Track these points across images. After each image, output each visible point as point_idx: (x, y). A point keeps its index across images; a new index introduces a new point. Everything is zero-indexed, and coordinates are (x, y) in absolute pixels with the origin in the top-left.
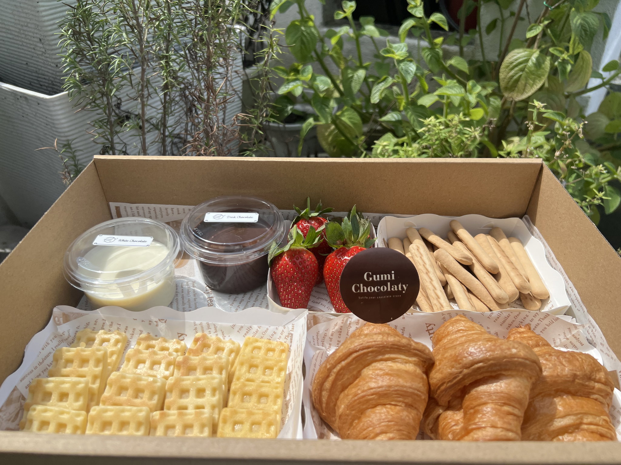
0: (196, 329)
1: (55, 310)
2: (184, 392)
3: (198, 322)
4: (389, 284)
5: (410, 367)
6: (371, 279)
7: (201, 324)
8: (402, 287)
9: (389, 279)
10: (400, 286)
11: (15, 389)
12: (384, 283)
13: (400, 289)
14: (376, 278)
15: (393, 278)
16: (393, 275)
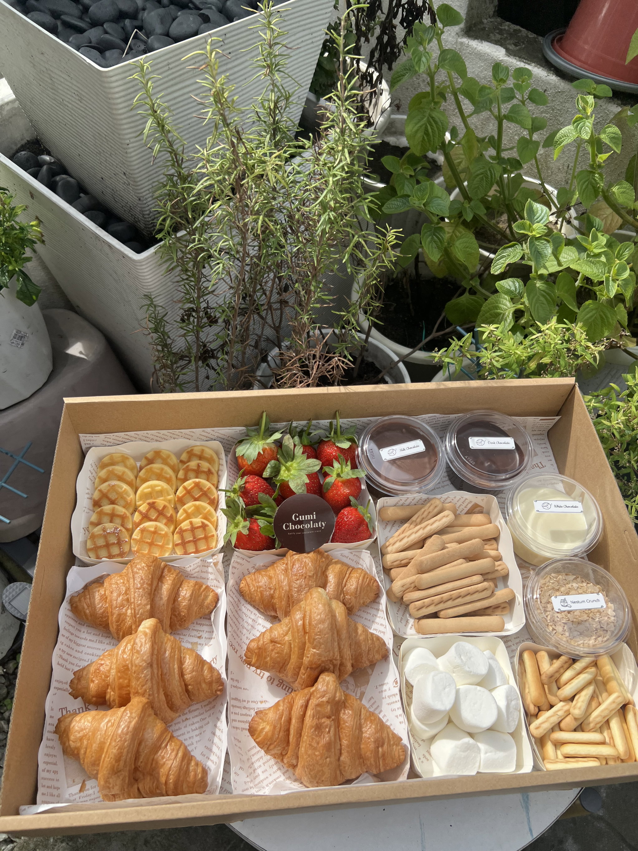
4: (312, 522)
6: (298, 519)
9: (311, 518)
10: (320, 523)
14: (302, 518)
15: (315, 518)
16: (315, 515)
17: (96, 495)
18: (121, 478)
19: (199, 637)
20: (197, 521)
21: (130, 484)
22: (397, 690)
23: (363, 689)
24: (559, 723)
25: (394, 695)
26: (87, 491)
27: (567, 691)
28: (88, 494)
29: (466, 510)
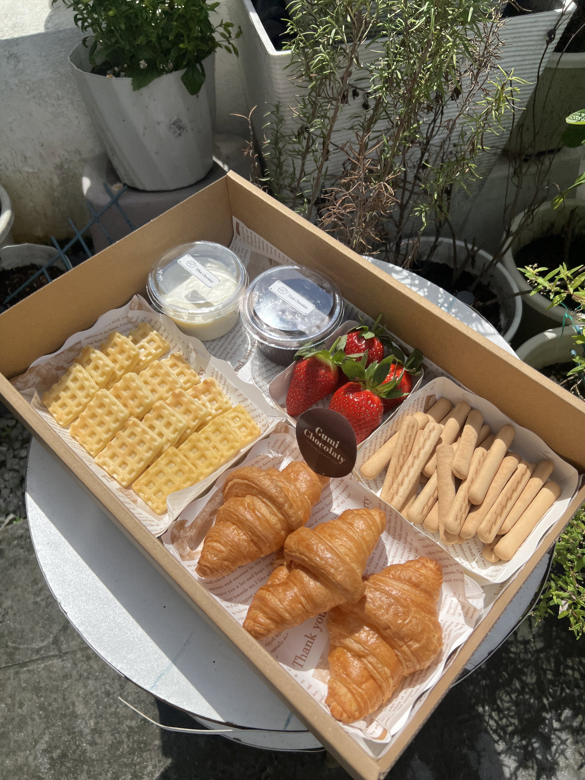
0: (213, 373)
1: (135, 296)
2: (160, 417)
3: (216, 369)
4: (332, 448)
5: (273, 520)
6: (320, 435)
7: (217, 372)
8: (340, 458)
9: (333, 445)
10: (339, 456)
11: (79, 342)
12: (329, 446)
13: (338, 458)
14: (324, 437)
15: (336, 447)
16: (337, 445)
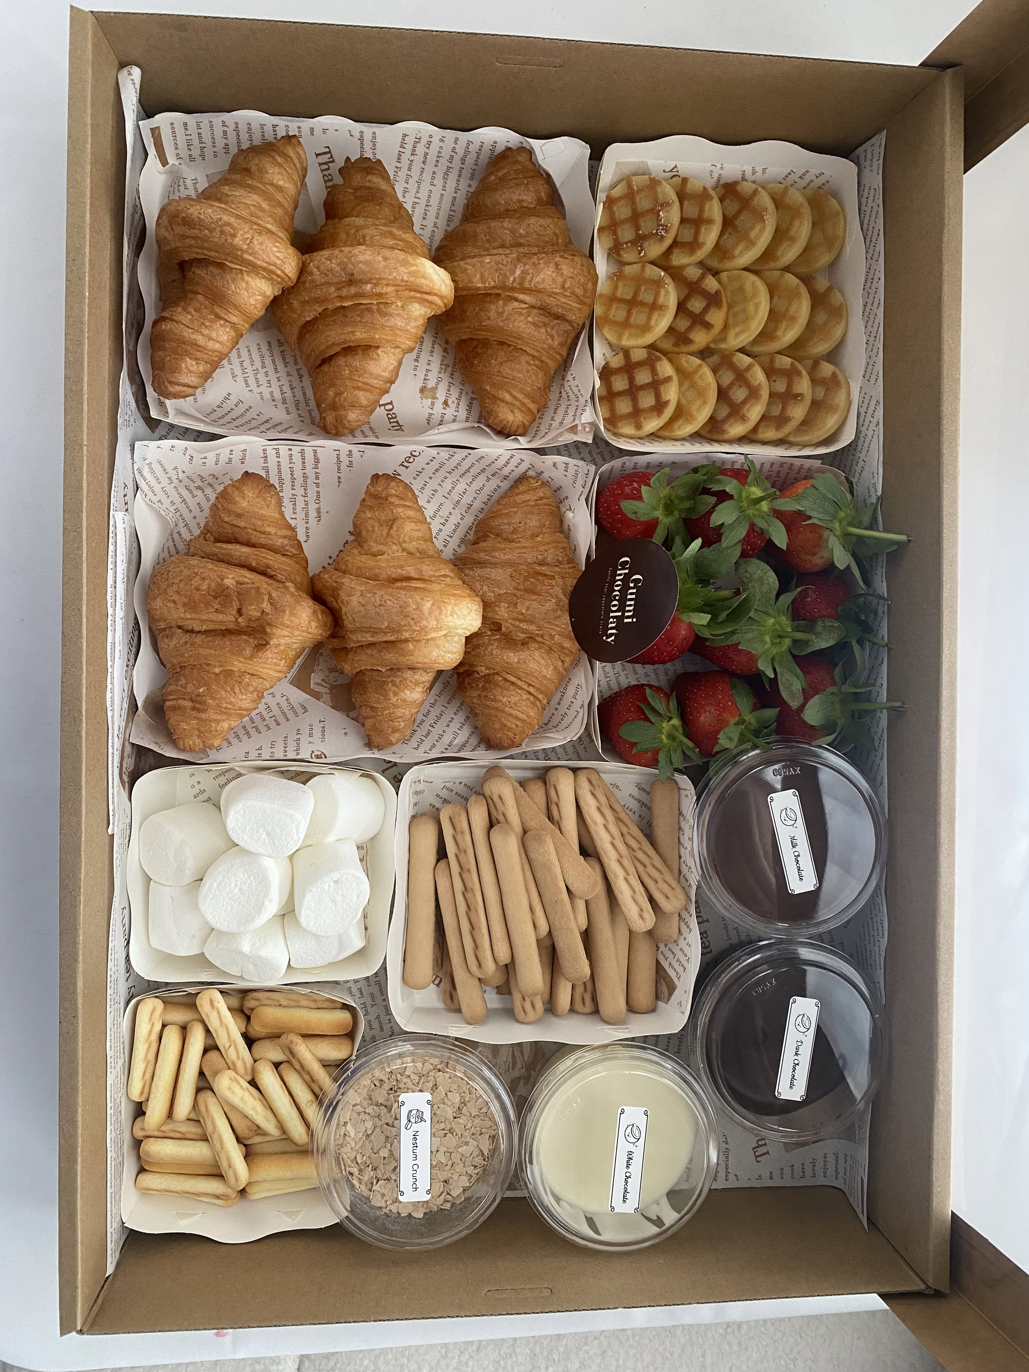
17: (746, 188)
18: (781, 235)
19: (446, 403)
20: (671, 393)
21: (768, 254)
22: (305, 754)
23: (327, 697)
24: (217, 1048)
25: (298, 749)
26: (759, 169)
27: (268, 1078)
28: (754, 172)
29: (665, 965)
